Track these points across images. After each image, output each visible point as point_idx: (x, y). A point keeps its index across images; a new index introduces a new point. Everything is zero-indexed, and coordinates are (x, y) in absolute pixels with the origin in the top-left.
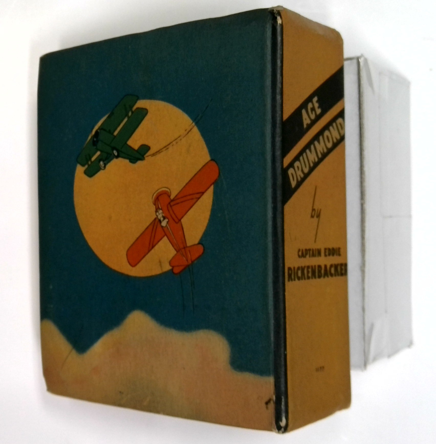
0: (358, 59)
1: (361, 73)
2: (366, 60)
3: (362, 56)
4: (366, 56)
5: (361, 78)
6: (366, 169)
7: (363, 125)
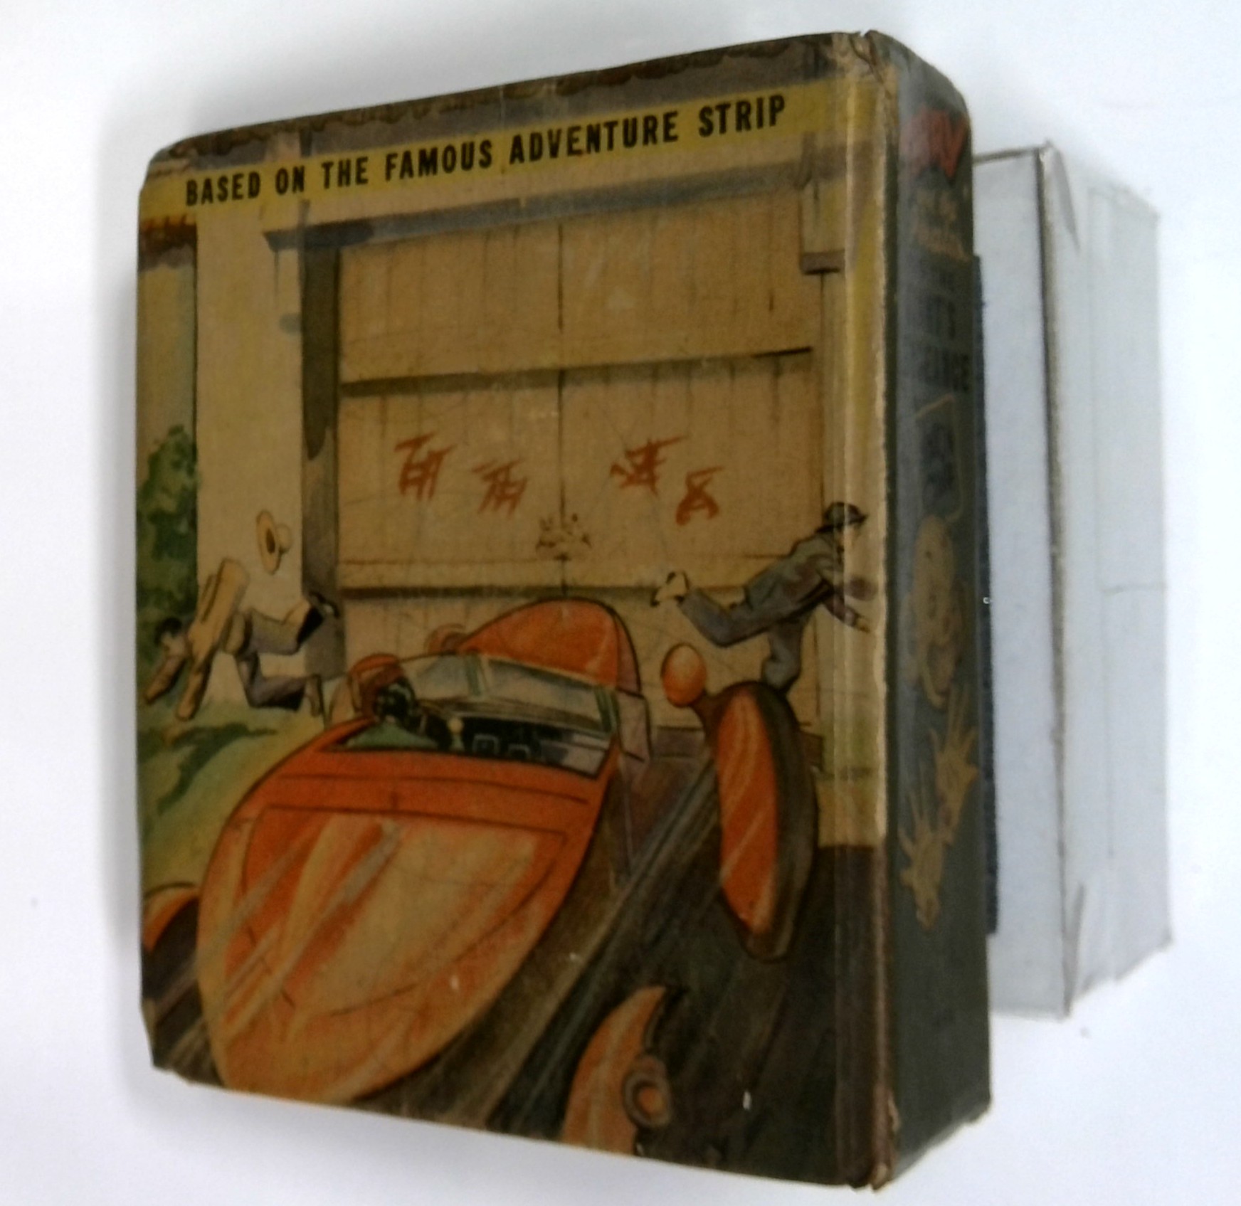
0: (1037, 153)
1: (1045, 191)
2: (1058, 158)
3: (1049, 144)
4: (1061, 144)
5: (1047, 207)
6: (1064, 456)
7: (1054, 334)
